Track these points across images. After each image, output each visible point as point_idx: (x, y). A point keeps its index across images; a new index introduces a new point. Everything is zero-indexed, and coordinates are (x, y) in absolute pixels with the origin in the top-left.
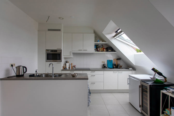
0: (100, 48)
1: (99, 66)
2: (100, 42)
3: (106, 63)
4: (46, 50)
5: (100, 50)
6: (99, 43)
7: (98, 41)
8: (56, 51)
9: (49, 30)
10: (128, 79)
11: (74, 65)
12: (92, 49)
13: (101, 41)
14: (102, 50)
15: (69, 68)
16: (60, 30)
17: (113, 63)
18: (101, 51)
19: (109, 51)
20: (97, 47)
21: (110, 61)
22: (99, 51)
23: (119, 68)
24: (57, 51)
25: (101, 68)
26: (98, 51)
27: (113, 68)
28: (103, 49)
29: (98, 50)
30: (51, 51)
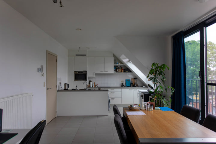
0: (119, 69)
1: (118, 85)
2: (118, 64)
3: (124, 82)
4: (75, 71)
5: (119, 71)
6: (118, 65)
7: (117, 64)
8: (82, 72)
9: (77, 55)
10: (138, 93)
11: (96, 84)
12: (112, 70)
13: (120, 64)
15: (93, 86)
16: (85, 55)
17: (131, 82)
18: (120, 72)
19: (127, 72)
20: (116, 69)
21: (128, 80)
22: (118, 72)
23: (135, 87)
24: (83, 72)
25: (120, 86)
26: (117, 72)
27: (131, 86)
28: (122, 70)
29: (118, 71)
30: (78, 72)
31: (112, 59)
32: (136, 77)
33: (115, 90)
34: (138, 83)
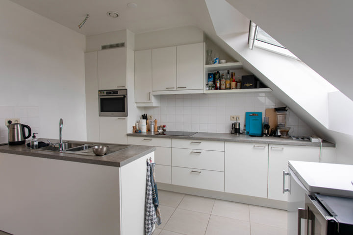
0: (223, 81)
1: (223, 128)
2: (219, 63)
4: (99, 91)
5: (223, 87)
6: (216, 65)
7: (214, 62)
8: (115, 92)
9: (104, 48)
10: (284, 174)
12: (198, 84)
13: (223, 61)
14: (228, 86)
16: (122, 45)
18: (226, 89)
20: (214, 79)
21: (254, 114)
22: (220, 88)
23: (279, 137)
24: (117, 93)
26: (216, 88)
29: (218, 85)
30: (107, 93)
31: (200, 50)
32: (281, 103)
33: (204, 145)
34: (291, 123)
